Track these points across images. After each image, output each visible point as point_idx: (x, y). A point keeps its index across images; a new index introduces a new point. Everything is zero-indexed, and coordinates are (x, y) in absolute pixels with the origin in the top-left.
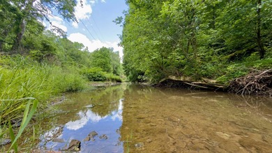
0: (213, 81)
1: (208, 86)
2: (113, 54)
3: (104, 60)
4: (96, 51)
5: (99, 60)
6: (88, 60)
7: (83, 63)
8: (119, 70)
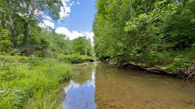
0: (163, 68)
1: (159, 71)
2: (86, 41)
3: (80, 46)
4: (75, 40)
5: (77, 46)
6: (69, 46)
7: (66, 48)
8: (91, 51)
